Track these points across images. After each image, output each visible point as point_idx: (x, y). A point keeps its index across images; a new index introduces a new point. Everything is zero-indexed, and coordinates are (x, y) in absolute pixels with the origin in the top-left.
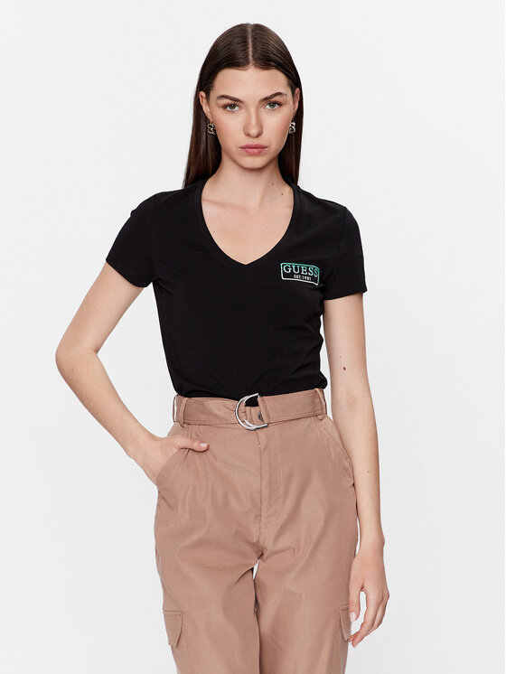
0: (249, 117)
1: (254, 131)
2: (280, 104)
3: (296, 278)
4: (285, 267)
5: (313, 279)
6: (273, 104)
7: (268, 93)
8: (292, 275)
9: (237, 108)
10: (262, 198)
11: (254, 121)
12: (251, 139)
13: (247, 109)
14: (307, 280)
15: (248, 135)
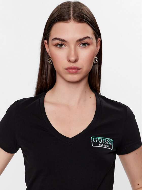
0: (70, 51)
1: (73, 59)
2: (89, 44)
3: (101, 146)
4: (94, 139)
5: (110, 146)
6: (84, 44)
7: (81, 37)
8: (98, 144)
9: (63, 46)
10: (80, 100)
11: (73, 53)
12: (71, 64)
13: (69, 46)
14: (107, 147)
15: (70, 61)
